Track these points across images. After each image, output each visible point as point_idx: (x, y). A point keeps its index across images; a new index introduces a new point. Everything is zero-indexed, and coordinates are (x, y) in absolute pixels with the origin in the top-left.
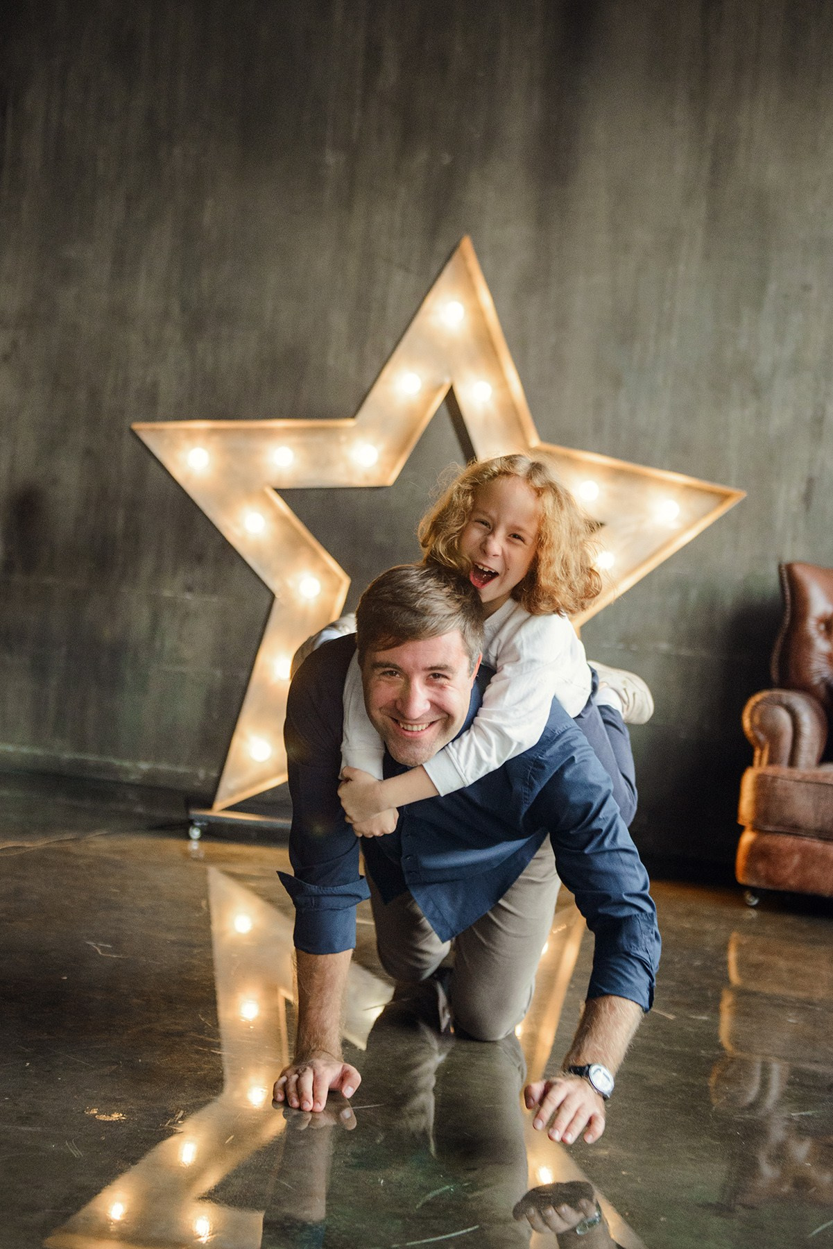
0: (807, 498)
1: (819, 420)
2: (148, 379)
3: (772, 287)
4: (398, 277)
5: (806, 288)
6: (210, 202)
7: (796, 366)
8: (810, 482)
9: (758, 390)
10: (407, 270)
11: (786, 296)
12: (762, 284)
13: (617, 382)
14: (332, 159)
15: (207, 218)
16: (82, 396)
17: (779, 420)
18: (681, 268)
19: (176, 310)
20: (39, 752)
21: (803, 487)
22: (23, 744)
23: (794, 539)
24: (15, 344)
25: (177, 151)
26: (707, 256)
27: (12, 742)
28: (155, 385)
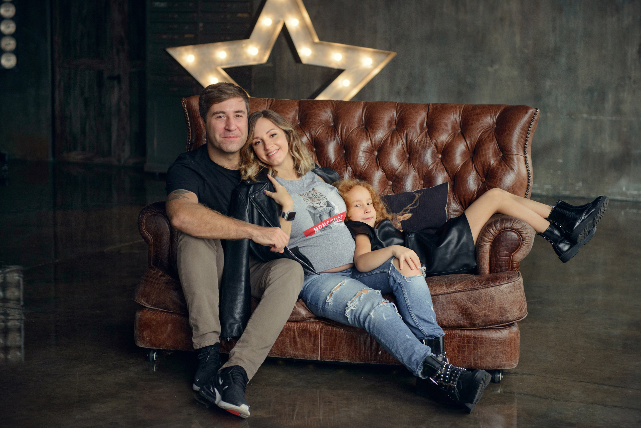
8: (640, 45)
9: (618, 9)
13: (561, 10)
17: (627, 21)
23: (635, 69)
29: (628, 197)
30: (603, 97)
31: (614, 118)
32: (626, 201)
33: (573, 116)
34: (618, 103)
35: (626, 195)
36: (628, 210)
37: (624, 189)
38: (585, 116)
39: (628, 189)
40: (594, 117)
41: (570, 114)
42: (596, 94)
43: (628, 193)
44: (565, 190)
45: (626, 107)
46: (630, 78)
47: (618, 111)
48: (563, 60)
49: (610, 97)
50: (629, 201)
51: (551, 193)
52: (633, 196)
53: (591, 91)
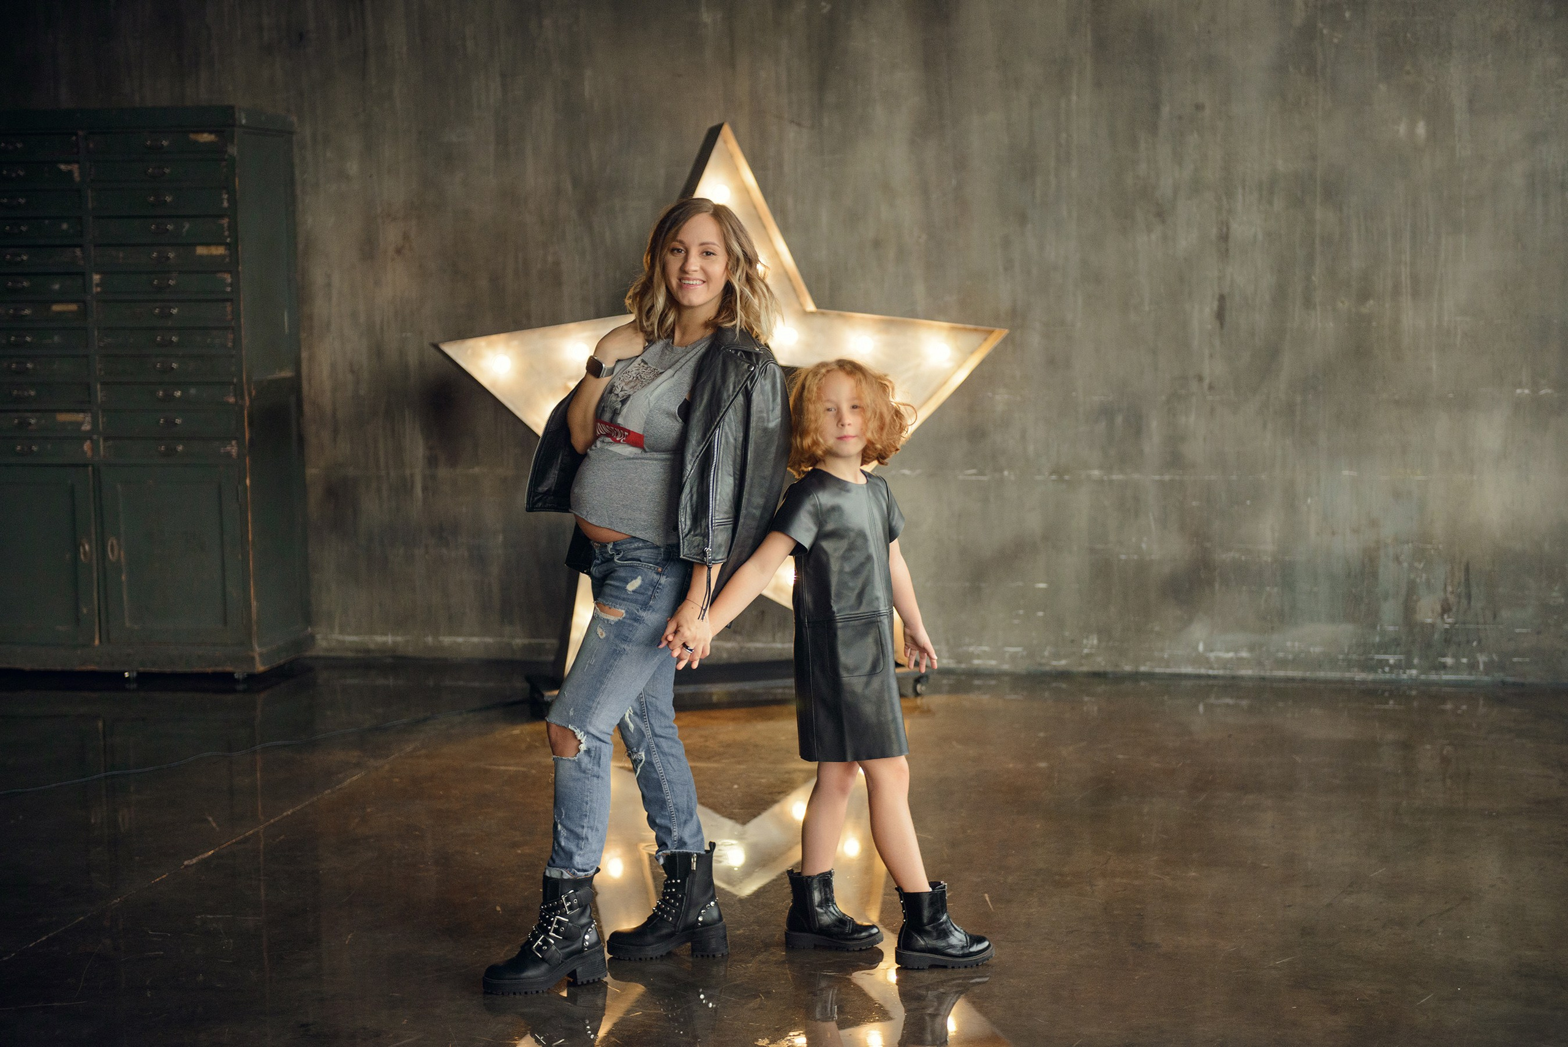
0: (1220, 315)
1: (1224, 238)
2: (550, 259)
3: (1166, 110)
4: (791, 133)
5: (1199, 107)
6: (588, 73)
7: (1196, 187)
8: (1222, 298)
9: (1161, 214)
10: (799, 125)
11: (1180, 118)
12: (1156, 107)
13: (1023, 219)
14: (706, 17)
15: (587, 90)
16: (483, 283)
17: (1186, 241)
18: (1074, 98)
19: (568, 186)
20: (489, 640)
21: (1215, 304)
22: (473, 635)
23: (1211, 356)
24: (406, 237)
25: (547, 22)
26: (1098, 84)
27: (459, 635)
28: (557, 263)
29: (1212, 668)
30: (1136, 426)
31: (1167, 478)
32: (1209, 677)
33: (1067, 477)
34: (1175, 440)
35: (1207, 662)
36: (1212, 700)
37: (1201, 648)
38: (1096, 473)
39: (1209, 648)
40: (1117, 477)
41: (1059, 471)
42: (1119, 419)
43: (1212, 656)
44: (1057, 656)
45: (1195, 450)
46: (1200, 379)
47: (1174, 460)
48: (1035, 340)
49: (1155, 426)
50: (1215, 677)
51: (1022, 667)
52: (1225, 664)
53: (1107, 412)
